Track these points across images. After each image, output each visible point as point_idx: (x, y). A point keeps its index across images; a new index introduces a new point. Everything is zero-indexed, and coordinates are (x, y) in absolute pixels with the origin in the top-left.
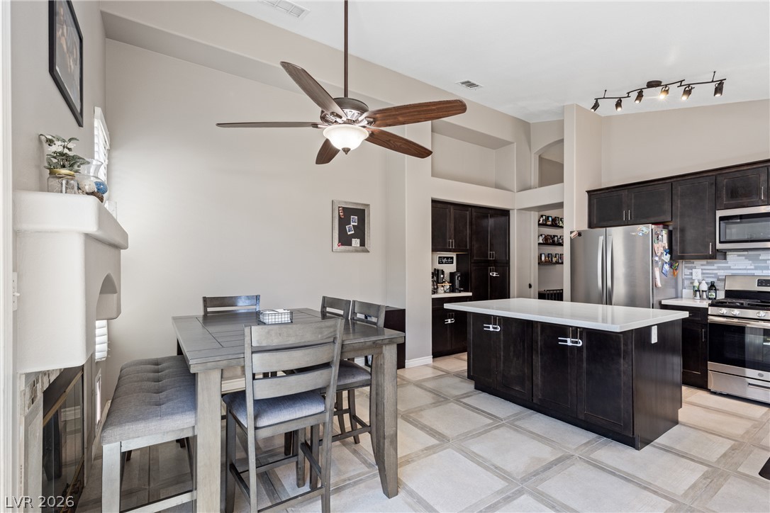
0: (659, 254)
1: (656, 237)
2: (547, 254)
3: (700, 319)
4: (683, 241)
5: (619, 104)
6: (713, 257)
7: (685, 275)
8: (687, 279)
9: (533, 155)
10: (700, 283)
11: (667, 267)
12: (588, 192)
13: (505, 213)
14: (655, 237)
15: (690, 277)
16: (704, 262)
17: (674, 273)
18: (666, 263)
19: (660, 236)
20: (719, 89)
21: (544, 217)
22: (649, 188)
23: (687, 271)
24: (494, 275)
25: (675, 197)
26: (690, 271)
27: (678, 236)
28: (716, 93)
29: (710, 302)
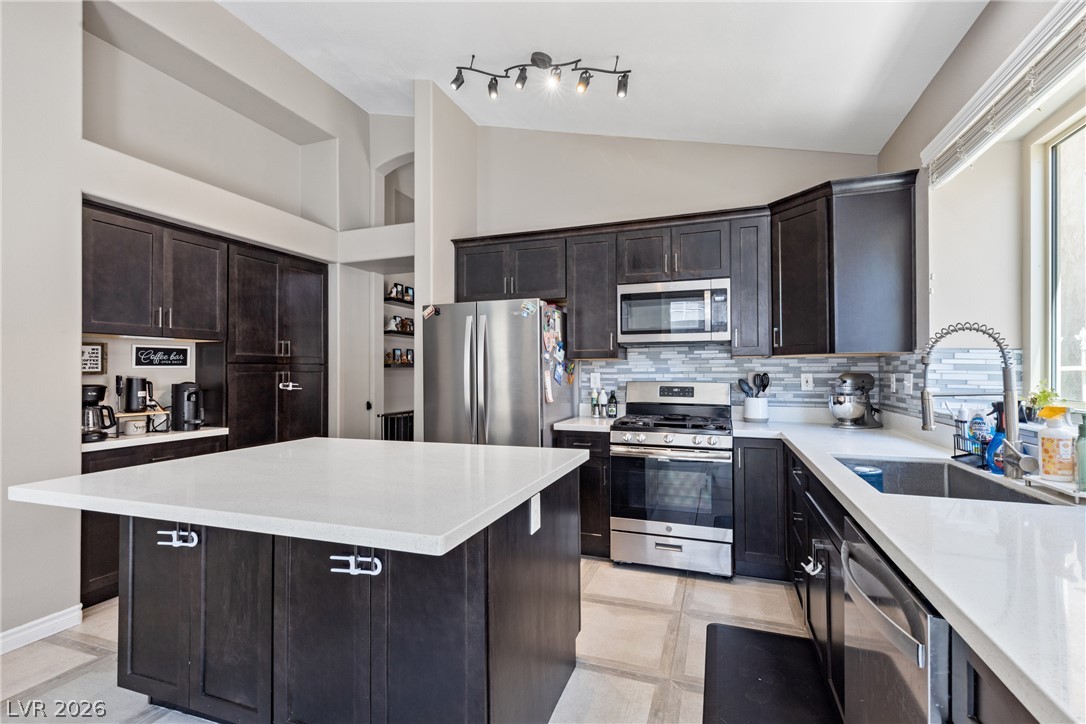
0: (550, 349)
1: (545, 322)
2: (404, 351)
3: (600, 450)
4: (579, 331)
5: (493, 86)
6: (613, 355)
7: (583, 382)
8: (585, 387)
9: (373, 172)
10: (599, 394)
11: (560, 369)
12: (455, 242)
13: (320, 268)
14: (544, 320)
15: (588, 384)
16: (602, 362)
17: (569, 379)
18: (559, 363)
19: (551, 321)
20: (623, 85)
21: (399, 288)
22: (538, 244)
23: (584, 377)
24: (290, 388)
25: (570, 262)
26: (588, 376)
27: (574, 321)
28: (619, 89)
29: (611, 422)
